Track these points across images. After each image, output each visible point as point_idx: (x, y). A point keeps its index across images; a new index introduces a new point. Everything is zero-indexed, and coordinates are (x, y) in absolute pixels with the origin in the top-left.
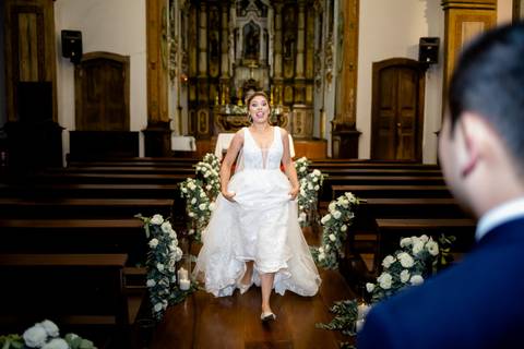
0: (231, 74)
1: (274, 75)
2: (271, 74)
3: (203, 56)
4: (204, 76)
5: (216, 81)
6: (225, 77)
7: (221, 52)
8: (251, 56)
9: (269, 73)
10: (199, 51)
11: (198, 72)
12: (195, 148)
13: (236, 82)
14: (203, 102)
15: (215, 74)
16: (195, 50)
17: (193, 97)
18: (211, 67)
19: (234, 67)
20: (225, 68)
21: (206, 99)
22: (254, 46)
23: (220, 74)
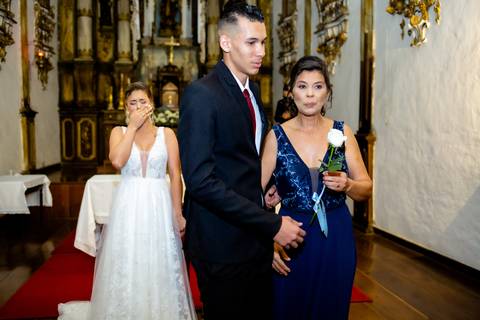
0: (136, 57)
1: (207, 60)
2: (203, 58)
3: (86, 22)
4: (86, 58)
5: (109, 69)
6: (124, 61)
7: (117, 19)
8: (168, 31)
9: (198, 57)
10: (77, 14)
11: (77, 52)
12: (49, 201)
13: (143, 71)
14: (86, 104)
15: (106, 57)
16: (71, 15)
17: (68, 96)
18: (101, 45)
19: (140, 47)
20: (124, 46)
21: (91, 98)
22: (172, 17)
23: (116, 56)
